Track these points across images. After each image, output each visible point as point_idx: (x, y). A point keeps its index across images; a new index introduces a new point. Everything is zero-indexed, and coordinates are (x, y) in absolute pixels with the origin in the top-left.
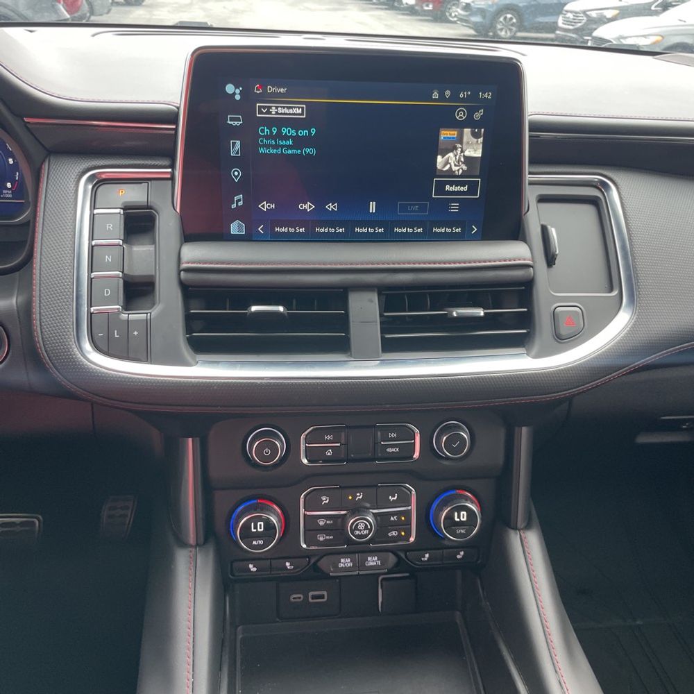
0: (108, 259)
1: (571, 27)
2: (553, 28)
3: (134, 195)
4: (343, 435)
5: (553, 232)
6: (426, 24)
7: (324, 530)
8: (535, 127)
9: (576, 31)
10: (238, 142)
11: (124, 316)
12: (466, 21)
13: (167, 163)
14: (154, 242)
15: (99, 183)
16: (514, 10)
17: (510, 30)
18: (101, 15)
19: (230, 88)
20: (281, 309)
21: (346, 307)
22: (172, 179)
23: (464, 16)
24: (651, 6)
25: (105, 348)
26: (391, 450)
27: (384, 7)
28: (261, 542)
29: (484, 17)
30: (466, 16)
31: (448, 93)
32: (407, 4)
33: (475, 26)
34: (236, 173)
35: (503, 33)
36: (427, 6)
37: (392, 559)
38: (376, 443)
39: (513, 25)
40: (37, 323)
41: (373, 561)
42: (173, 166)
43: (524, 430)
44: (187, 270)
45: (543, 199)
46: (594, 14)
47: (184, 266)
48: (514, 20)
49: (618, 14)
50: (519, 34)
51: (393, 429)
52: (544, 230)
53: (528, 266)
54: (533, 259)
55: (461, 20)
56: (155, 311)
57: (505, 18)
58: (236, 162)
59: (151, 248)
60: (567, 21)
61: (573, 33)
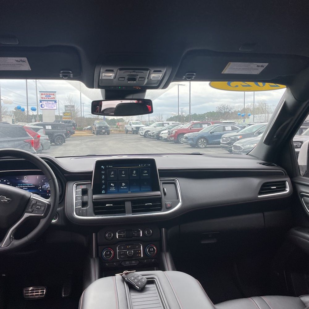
0: (79, 198)
1: (226, 143)
2: (219, 143)
3: (84, 187)
4: (125, 232)
5: (165, 189)
6: (172, 144)
7: (122, 255)
8: (159, 170)
9: (227, 144)
10: (104, 176)
11: (82, 208)
12: (187, 143)
13: (90, 181)
14: (87, 195)
15: (77, 185)
16: (204, 138)
17: (204, 145)
18: (46, 150)
19: (102, 167)
20: (112, 205)
21: (124, 204)
22: (91, 183)
23: (185, 141)
24: (254, 133)
25: (78, 214)
26: (135, 235)
27: (156, 139)
28: (109, 256)
29: (193, 141)
30: (187, 141)
31: (142, 165)
32: (164, 138)
33: (191, 144)
34: (103, 182)
35: (201, 146)
36: (172, 138)
37: (138, 262)
38: (132, 234)
39: (205, 143)
40: (66, 210)
41: (133, 262)
42: (91, 181)
43: (163, 229)
44: (94, 199)
45: (163, 183)
46: (233, 138)
47: (93, 198)
48: (205, 141)
49: (242, 137)
50: (207, 146)
51: (136, 230)
52: (164, 189)
53: (160, 195)
54: (161, 194)
55: (185, 142)
56: (88, 207)
57: (201, 141)
58: (103, 180)
59: (87, 196)
60: (223, 141)
61: (227, 145)
